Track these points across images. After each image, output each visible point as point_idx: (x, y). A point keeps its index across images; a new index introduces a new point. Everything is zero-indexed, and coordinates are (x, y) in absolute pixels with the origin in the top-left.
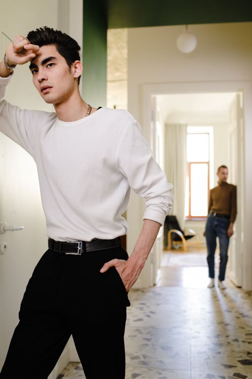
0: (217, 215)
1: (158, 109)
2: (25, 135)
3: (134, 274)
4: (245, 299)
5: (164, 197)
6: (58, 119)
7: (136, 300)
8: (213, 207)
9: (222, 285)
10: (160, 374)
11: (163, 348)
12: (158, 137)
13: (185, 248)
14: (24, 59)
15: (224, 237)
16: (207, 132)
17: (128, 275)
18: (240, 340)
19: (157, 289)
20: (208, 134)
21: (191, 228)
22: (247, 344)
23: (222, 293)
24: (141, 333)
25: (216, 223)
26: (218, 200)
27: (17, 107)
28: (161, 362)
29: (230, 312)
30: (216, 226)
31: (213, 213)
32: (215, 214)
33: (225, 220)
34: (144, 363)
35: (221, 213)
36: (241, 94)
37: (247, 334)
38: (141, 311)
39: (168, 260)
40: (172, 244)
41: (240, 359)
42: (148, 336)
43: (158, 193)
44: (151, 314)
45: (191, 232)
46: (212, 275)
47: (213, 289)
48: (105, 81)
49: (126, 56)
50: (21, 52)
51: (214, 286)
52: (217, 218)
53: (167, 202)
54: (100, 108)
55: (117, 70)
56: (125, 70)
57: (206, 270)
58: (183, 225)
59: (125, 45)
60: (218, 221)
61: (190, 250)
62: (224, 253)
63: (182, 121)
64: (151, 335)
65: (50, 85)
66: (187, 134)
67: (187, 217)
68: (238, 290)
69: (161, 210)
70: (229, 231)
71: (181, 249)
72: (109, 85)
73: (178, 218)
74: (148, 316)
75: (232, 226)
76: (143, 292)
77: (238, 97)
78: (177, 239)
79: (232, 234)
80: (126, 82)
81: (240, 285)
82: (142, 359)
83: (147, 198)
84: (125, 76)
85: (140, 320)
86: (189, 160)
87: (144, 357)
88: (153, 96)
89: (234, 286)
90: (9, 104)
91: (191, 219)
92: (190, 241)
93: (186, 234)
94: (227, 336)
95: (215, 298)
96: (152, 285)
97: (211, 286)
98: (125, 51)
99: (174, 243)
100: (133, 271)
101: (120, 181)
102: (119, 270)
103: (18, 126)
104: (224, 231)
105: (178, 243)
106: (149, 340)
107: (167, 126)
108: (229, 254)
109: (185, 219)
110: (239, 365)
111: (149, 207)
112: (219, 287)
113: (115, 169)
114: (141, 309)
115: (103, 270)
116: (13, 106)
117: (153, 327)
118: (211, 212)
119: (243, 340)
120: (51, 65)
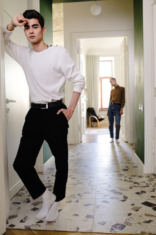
0: (114, 104)
1: (81, 46)
2: (19, 57)
3: (71, 114)
4: (129, 147)
5: (81, 82)
6: (34, 51)
7: (71, 148)
8: (112, 100)
9: (118, 141)
10: (82, 175)
11: (84, 166)
12: (82, 62)
13: (99, 126)
14: (21, 24)
15: (118, 115)
16: (111, 60)
17: (68, 115)
18: (123, 162)
19: (82, 144)
20: (111, 61)
21: (102, 115)
22: (127, 164)
23: (117, 145)
24: (74, 161)
25: (113, 108)
26: (114, 96)
27: (16, 44)
28: (83, 171)
29: (121, 152)
30: (114, 109)
31: (112, 103)
32: (112, 104)
33: (119, 106)
34: (75, 172)
35: (116, 102)
36: (127, 37)
37: (127, 160)
38: (74, 153)
39: (89, 131)
40: (91, 123)
41: (123, 169)
42: (77, 162)
43: (78, 80)
44: (79, 154)
45: (103, 117)
46: (112, 136)
47: (113, 143)
48: (52, 31)
49: (63, 17)
50: (21, 21)
51: (113, 142)
52: (114, 105)
53: (82, 84)
54: (51, 46)
55: (58, 25)
56: (62, 25)
57: (109, 135)
58: (98, 113)
59: (62, 11)
60: (114, 107)
61: (101, 127)
62: (118, 124)
63: (96, 54)
64: (79, 161)
65: (34, 36)
66: (99, 61)
67: (100, 109)
68: (126, 143)
69: (80, 87)
70: (121, 112)
71: (97, 126)
72: (54, 33)
73: (95, 109)
74: (77, 155)
75: (123, 109)
76: (75, 145)
77: (125, 39)
78: (95, 121)
79: (122, 114)
80: (63, 32)
81: (127, 141)
82: (74, 170)
83: (74, 83)
84: (63, 29)
85: (74, 156)
86: (101, 76)
87: (75, 169)
88: (78, 39)
89: (124, 142)
90: (12, 42)
91: (102, 110)
92: (102, 122)
93: (99, 118)
94: (117, 161)
95: (113, 147)
96: (80, 142)
97: (112, 142)
98: (62, 14)
99: (93, 123)
100: (70, 113)
101: (62, 76)
102: (64, 113)
103: (16, 53)
104: (118, 112)
105: (95, 123)
106: (77, 163)
107: (87, 57)
108: (121, 124)
109: (99, 110)
110: (122, 171)
111: (75, 87)
112: (116, 142)
113: (60, 71)
114: (74, 152)
115: (58, 113)
116: (14, 43)
117: (80, 159)
118: (110, 102)
119: (125, 162)
120: (35, 28)
